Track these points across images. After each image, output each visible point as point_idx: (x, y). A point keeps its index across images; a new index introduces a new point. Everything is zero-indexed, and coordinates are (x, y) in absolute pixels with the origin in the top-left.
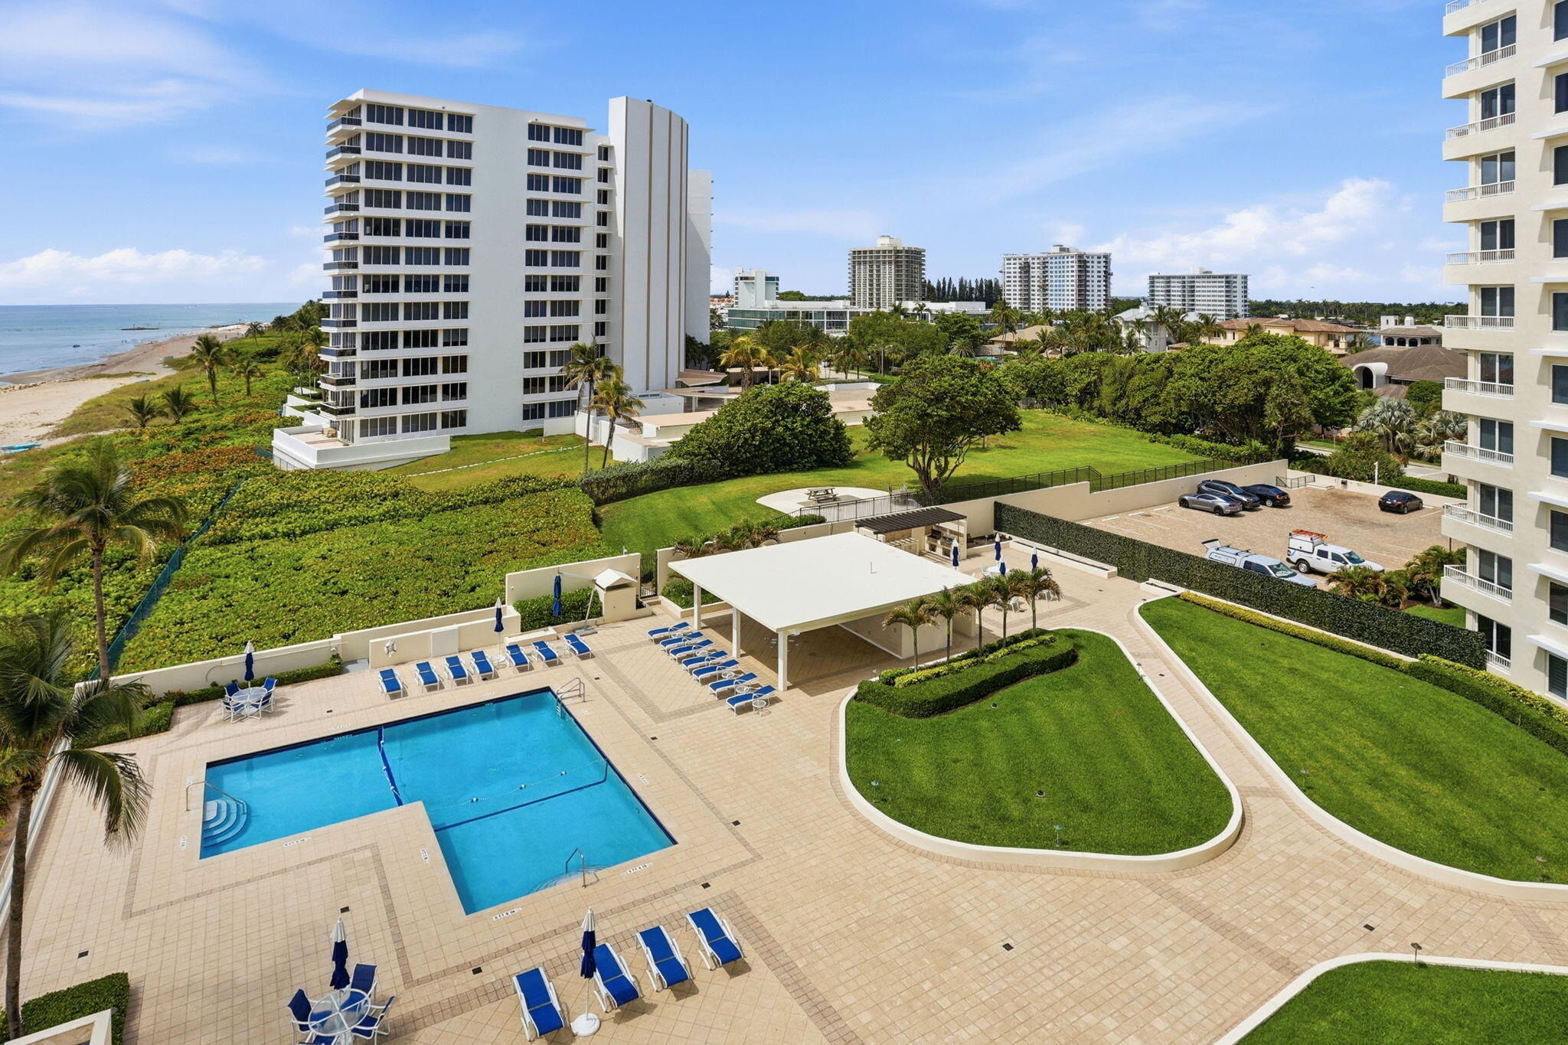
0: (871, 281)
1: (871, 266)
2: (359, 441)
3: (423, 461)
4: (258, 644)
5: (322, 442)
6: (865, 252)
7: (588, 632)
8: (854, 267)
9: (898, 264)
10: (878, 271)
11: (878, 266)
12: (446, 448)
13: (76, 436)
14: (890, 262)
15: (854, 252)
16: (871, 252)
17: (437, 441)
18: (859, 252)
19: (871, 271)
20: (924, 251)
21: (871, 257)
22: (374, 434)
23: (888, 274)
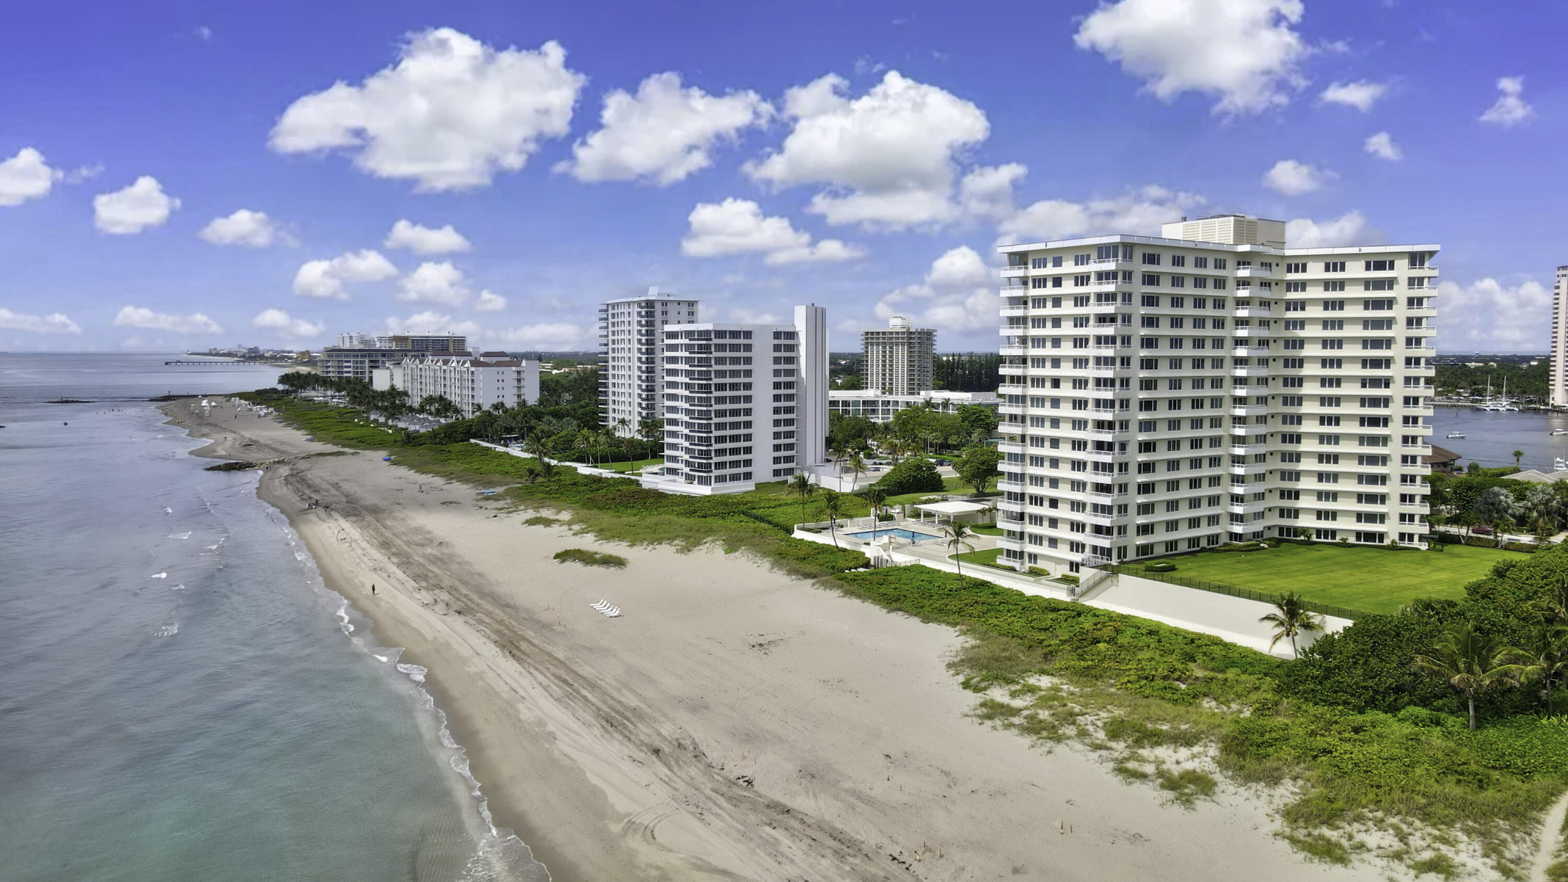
0: (884, 361)
1: (884, 347)
6: (878, 333)
8: (867, 348)
9: (910, 345)
10: (891, 352)
11: (891, 348)
14: (903, 344)
15: (867, 333)
16: (884, 333)
17: (743, 486)
18: (872, 333)
19: (884, 352)
20: (936, 331)
21: (884, 338)
23: (901, 354)
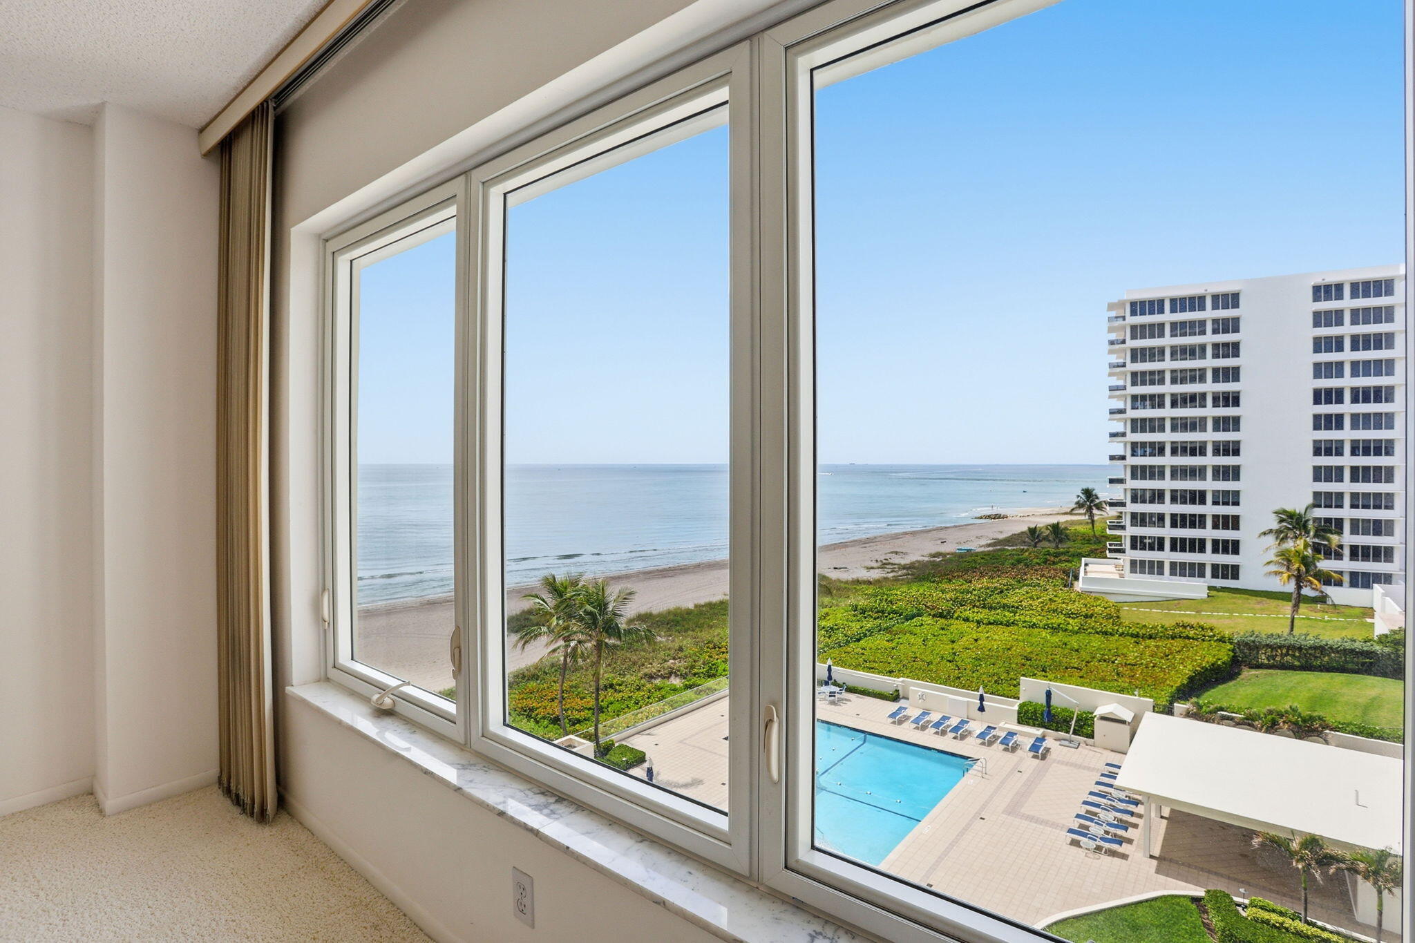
2: (1129, 576)
3: (1176, 602)
4: (842, 663)
5: (1111, 573)
7: (1071, 745)
12: (1203, 594)
13: (999, 547)
17: (1196, 588)
22: (1142, 572)
